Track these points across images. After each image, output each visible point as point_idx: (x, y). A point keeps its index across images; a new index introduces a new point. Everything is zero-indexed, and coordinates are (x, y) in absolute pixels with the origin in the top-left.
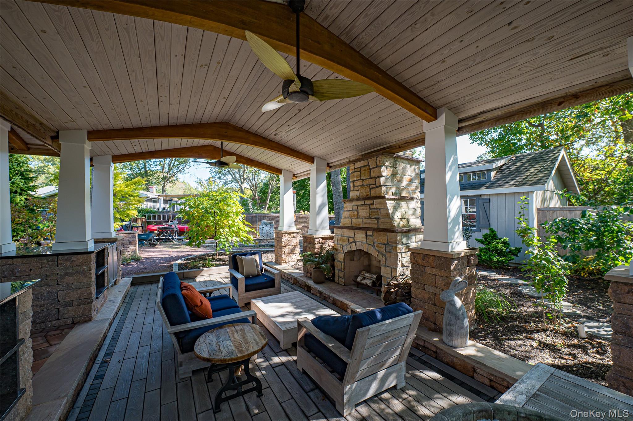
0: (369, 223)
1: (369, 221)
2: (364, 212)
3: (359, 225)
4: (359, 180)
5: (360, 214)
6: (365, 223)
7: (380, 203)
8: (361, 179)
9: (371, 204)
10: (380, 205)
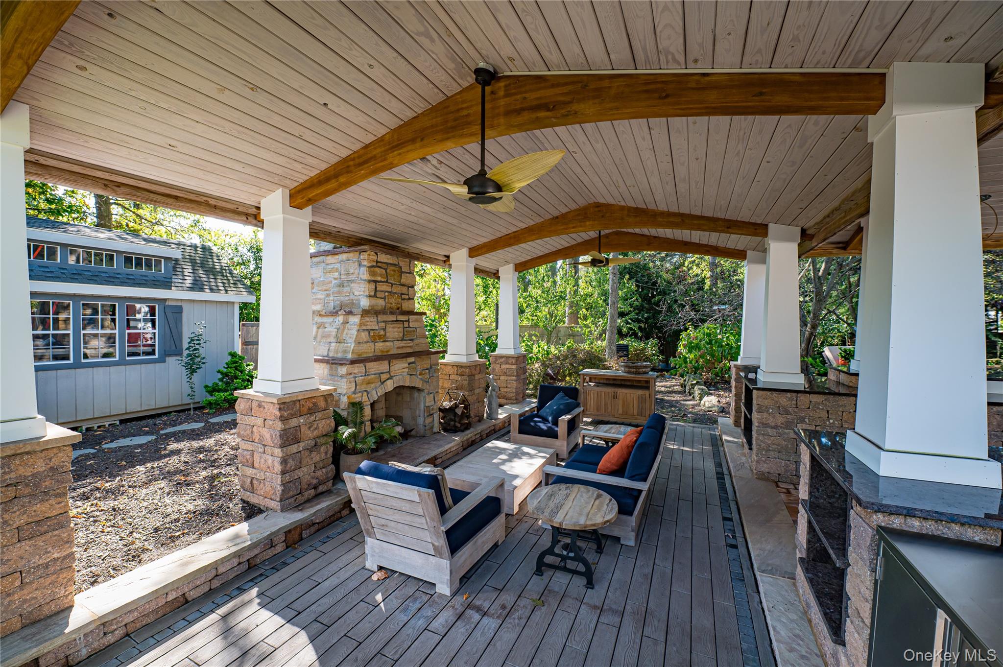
0: (403, 347)
1: (402, 344)
2: (394, 332)
3: (388, 351)
4: (384, 282)
5: (388, 334)
6: (398, 348)
7: (416, 321)
8: (387, 282)
9: (406, 321)
10: (416, 323)
